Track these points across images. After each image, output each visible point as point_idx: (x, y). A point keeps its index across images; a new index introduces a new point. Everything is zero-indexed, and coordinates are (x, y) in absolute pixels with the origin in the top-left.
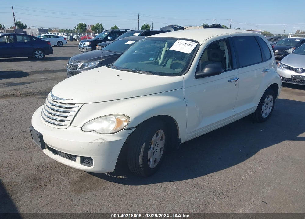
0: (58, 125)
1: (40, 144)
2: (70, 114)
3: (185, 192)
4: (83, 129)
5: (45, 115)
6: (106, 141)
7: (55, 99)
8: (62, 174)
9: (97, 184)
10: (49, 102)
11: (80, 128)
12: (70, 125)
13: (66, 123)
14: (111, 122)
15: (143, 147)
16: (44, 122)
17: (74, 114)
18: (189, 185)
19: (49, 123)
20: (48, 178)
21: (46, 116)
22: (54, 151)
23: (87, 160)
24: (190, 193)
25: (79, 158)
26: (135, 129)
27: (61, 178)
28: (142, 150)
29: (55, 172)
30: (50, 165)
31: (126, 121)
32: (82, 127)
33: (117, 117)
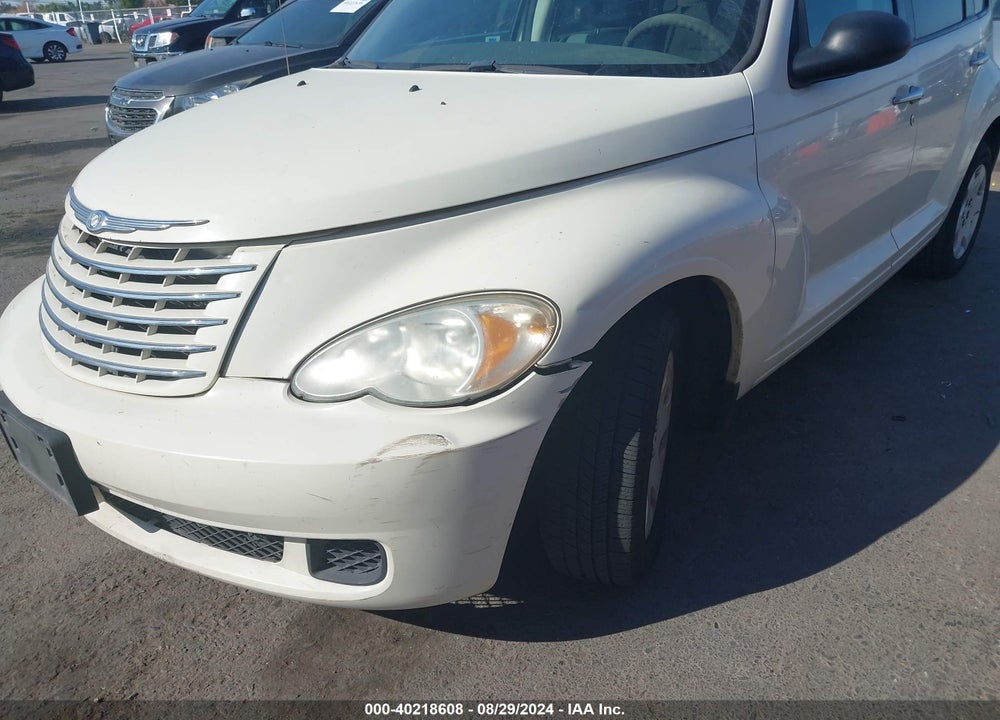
0: (149, 377)
1: (64, 487)
2: (212, 311)
3: (841, 643)
4: (299, 387)
5: (62, 326)
6: (451, 447)
7: (104, 230)
8: (200, 619)
9: (397, 651)
10: (76, 259)
11: (283, 386)
12: (222, 372)
13: (193, 363)
14: (454, 339)
15: (630, 453)
16: (64, 364)
17: (232, 310)
18: (836, 597)
19: (95, 368)
20: (135, 647)
21: (72, 332)
22: (149, 518)
23: (346, 554)
24: (864, 643)
25: (303, 547)
26: (587, 365)
27: (202, 639)
28: (629, 466)
29: (164, 610)
30: (127, 574)
31: (538, 324)
32: (289, 380)
33: (484, 306)
